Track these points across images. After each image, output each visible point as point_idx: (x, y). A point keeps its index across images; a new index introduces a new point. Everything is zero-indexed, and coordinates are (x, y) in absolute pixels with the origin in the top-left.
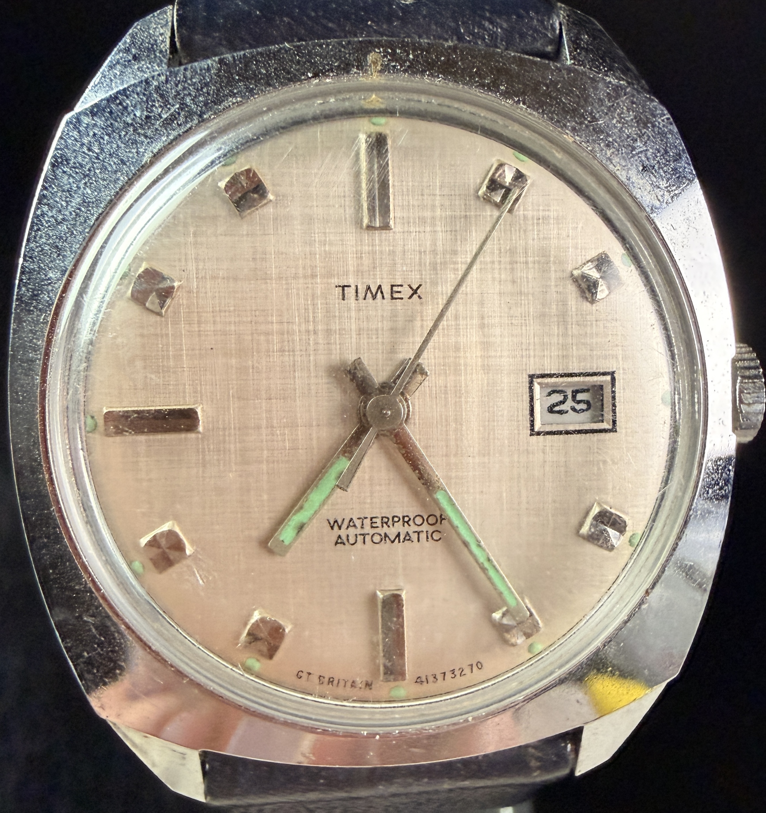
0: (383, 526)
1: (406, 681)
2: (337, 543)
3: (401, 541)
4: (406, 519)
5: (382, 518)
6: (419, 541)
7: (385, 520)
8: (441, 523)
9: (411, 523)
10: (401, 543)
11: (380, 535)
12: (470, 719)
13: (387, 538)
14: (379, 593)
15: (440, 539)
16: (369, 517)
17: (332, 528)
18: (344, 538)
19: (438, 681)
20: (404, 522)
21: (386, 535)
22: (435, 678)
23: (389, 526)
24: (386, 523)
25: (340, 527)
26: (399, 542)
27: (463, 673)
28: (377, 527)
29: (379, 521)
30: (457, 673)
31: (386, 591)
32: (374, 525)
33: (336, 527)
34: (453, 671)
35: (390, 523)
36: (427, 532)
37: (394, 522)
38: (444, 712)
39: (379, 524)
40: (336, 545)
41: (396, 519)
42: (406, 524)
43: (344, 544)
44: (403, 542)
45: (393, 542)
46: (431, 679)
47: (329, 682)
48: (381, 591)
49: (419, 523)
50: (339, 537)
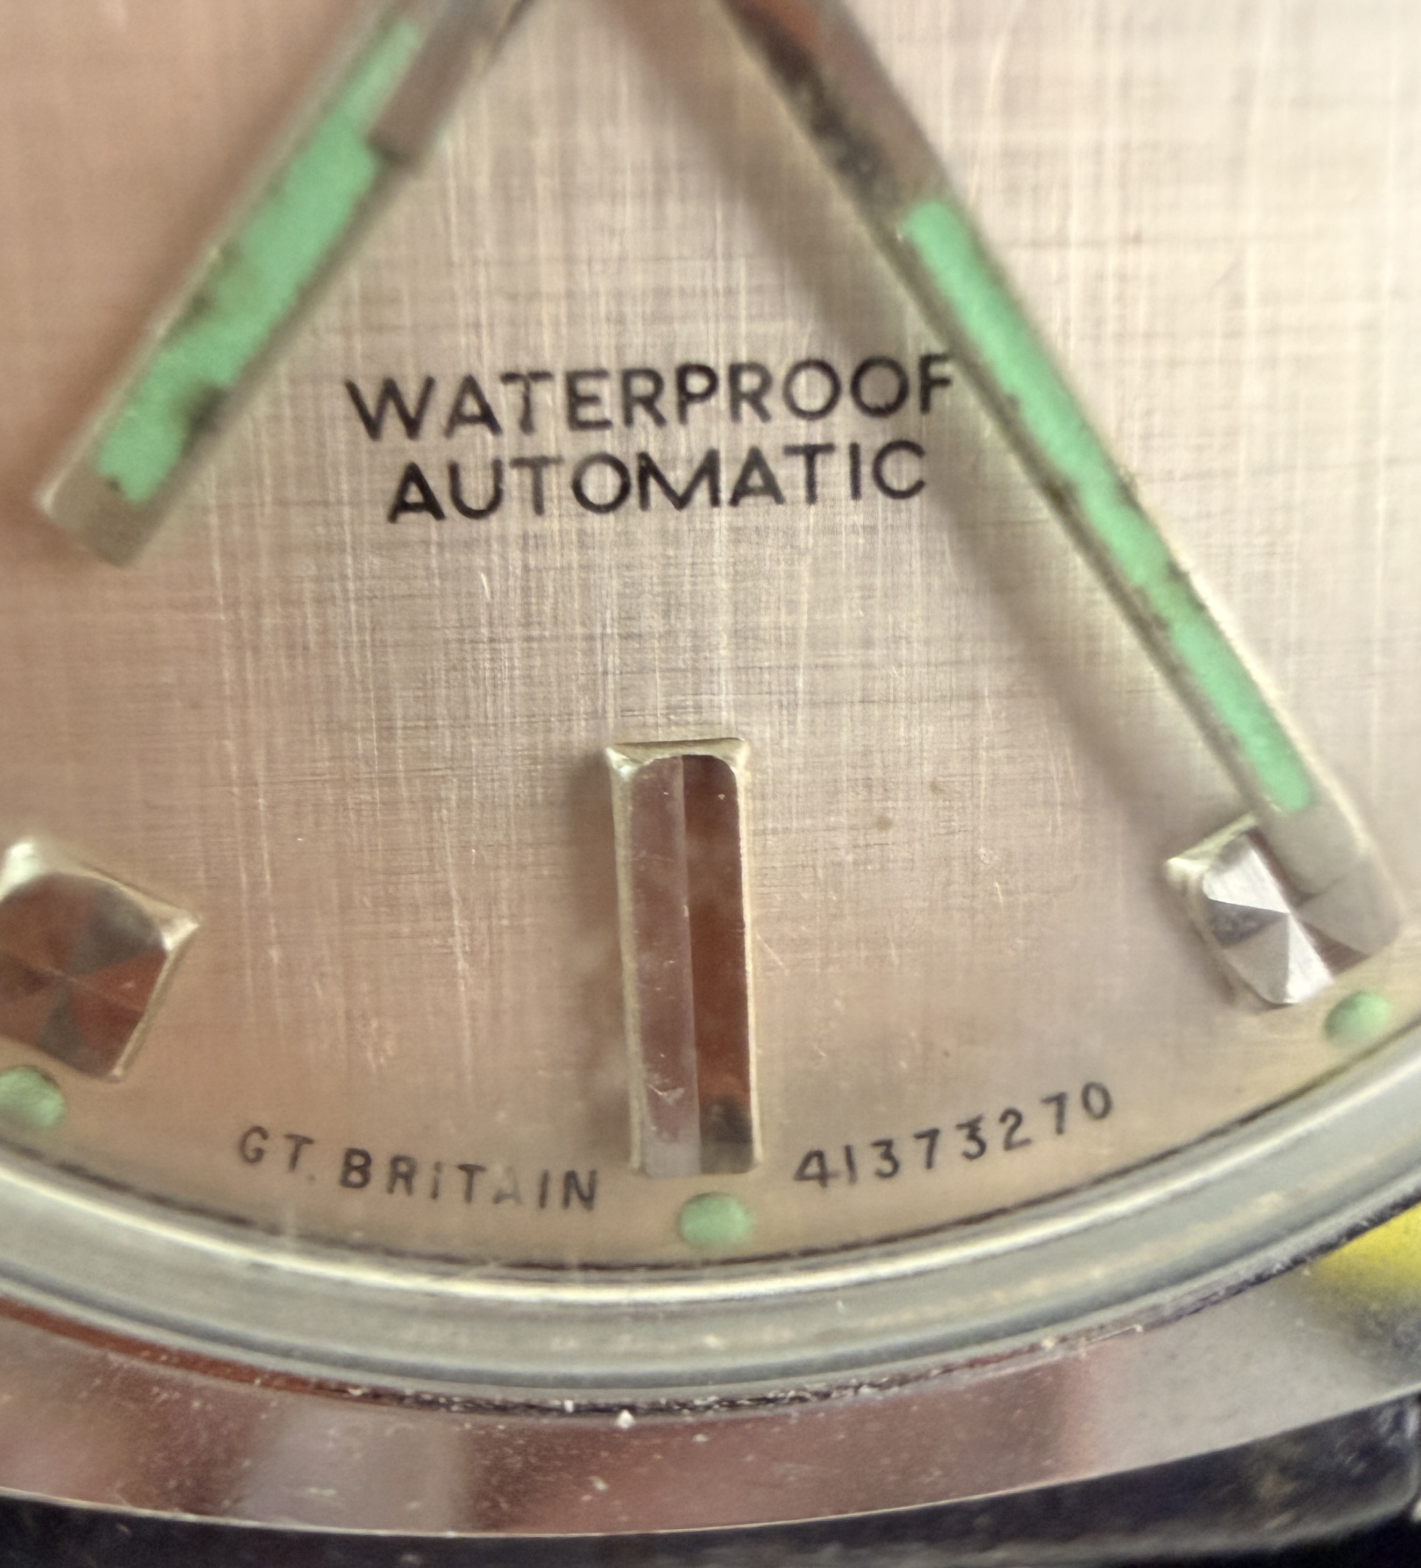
0: (629, 420)
1: (752, 1175)
2: (400, 507)
3: (725, 495)
4: (749, 382)
5: (627, 376)
6: (812, 497)
7: (642, 386)
8: (925, 406)
9: (773, 402)
10: (725, 508)
11: (619, 467)
12: (1048, 1343)
13: (653, 486)
14: (614, 757)
15: (918, 487)
16: (559, 371)
17: (373, 427)
18: (439, 484)
19: (905, 1169)
20: (736, 397)
21: (648, 469)
22: (888, 1156)
23: (660, 420)
24: (649, 403)
25: (412, 426)
26: (715, 501)
27: (1019, 1135)
28: (604, 424)
29: (608, 391)
30: (993, 1133)
31: (648, 745)
32: (588, 413)
33: (393, 425)
34: (972, 1129)
35: (668, 402)
36: (854, 450)
37: (686, 398)
38: (930, 1323)
39: (610, 408)
40: (393, 517)
41: (697, 383)
42: (745, 408)
43: (438, 514)
44: (734, 501)
45: (682, 501)
46: (869, 1161)
47: (395, 1175)
48: (624, 746)
49: (818, 403)
50: (413, 475)
